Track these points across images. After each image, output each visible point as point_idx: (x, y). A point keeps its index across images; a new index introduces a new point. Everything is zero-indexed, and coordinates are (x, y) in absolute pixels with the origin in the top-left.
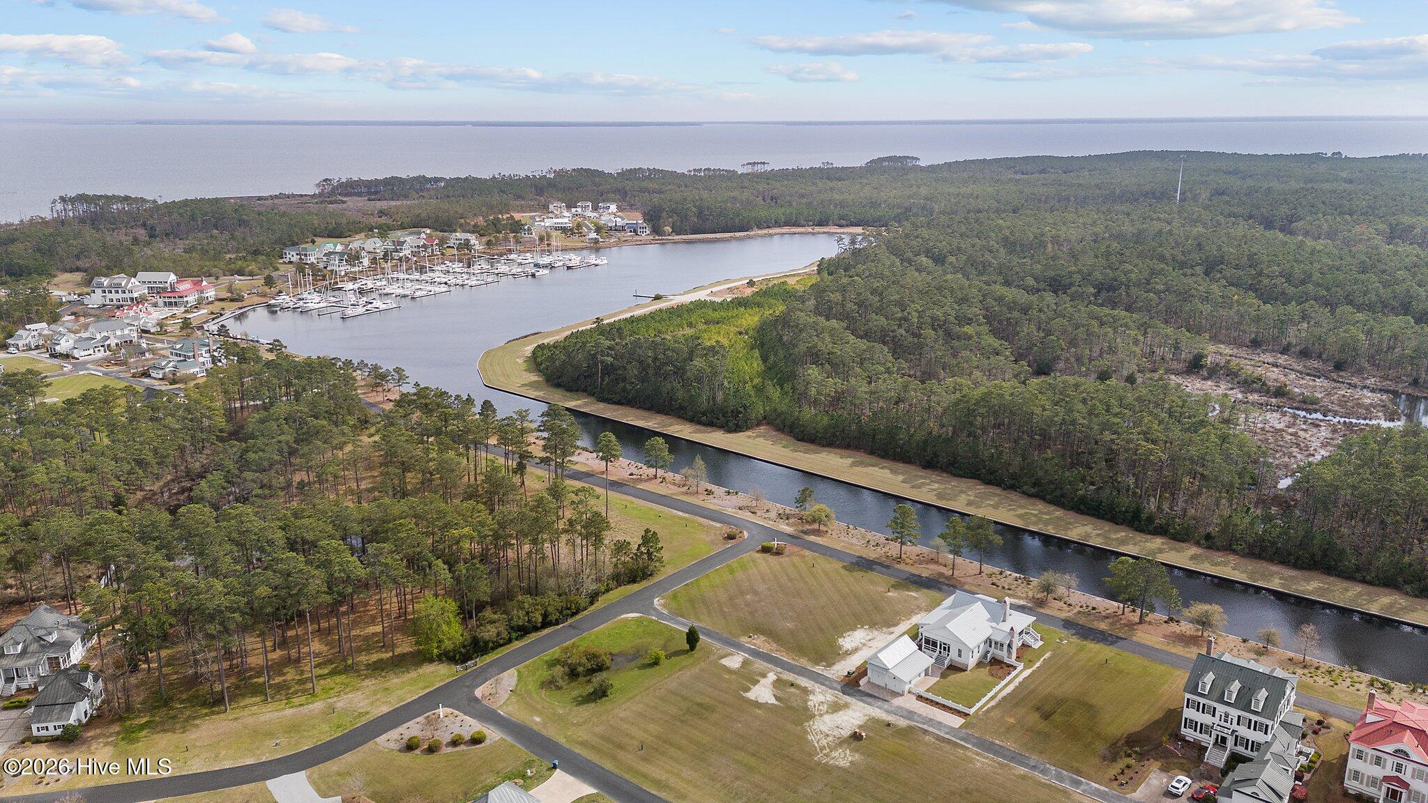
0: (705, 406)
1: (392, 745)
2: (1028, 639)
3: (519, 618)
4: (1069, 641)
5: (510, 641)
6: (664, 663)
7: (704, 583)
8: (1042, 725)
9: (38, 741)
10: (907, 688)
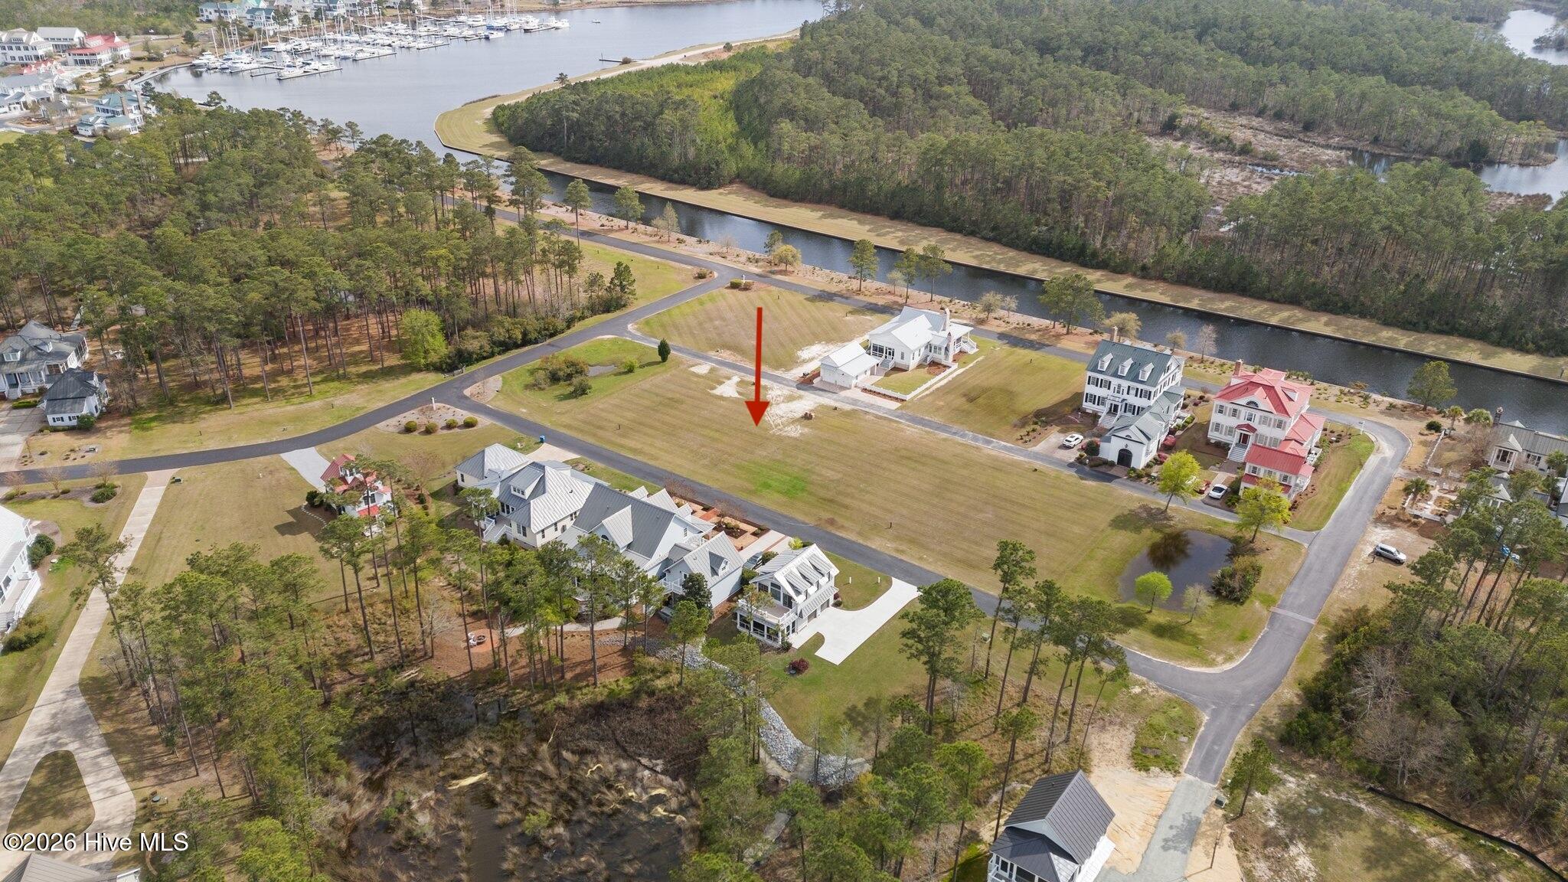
0: (677, 162)
1: (391, 429)
2: (965, 347)
3: (500, 334)
4: (1001, 349)
5: (492, 355)
6: (637, 371)
7: (676, 312)
8: (967, 406)
9: (55, 430)
10: (854, 382)
